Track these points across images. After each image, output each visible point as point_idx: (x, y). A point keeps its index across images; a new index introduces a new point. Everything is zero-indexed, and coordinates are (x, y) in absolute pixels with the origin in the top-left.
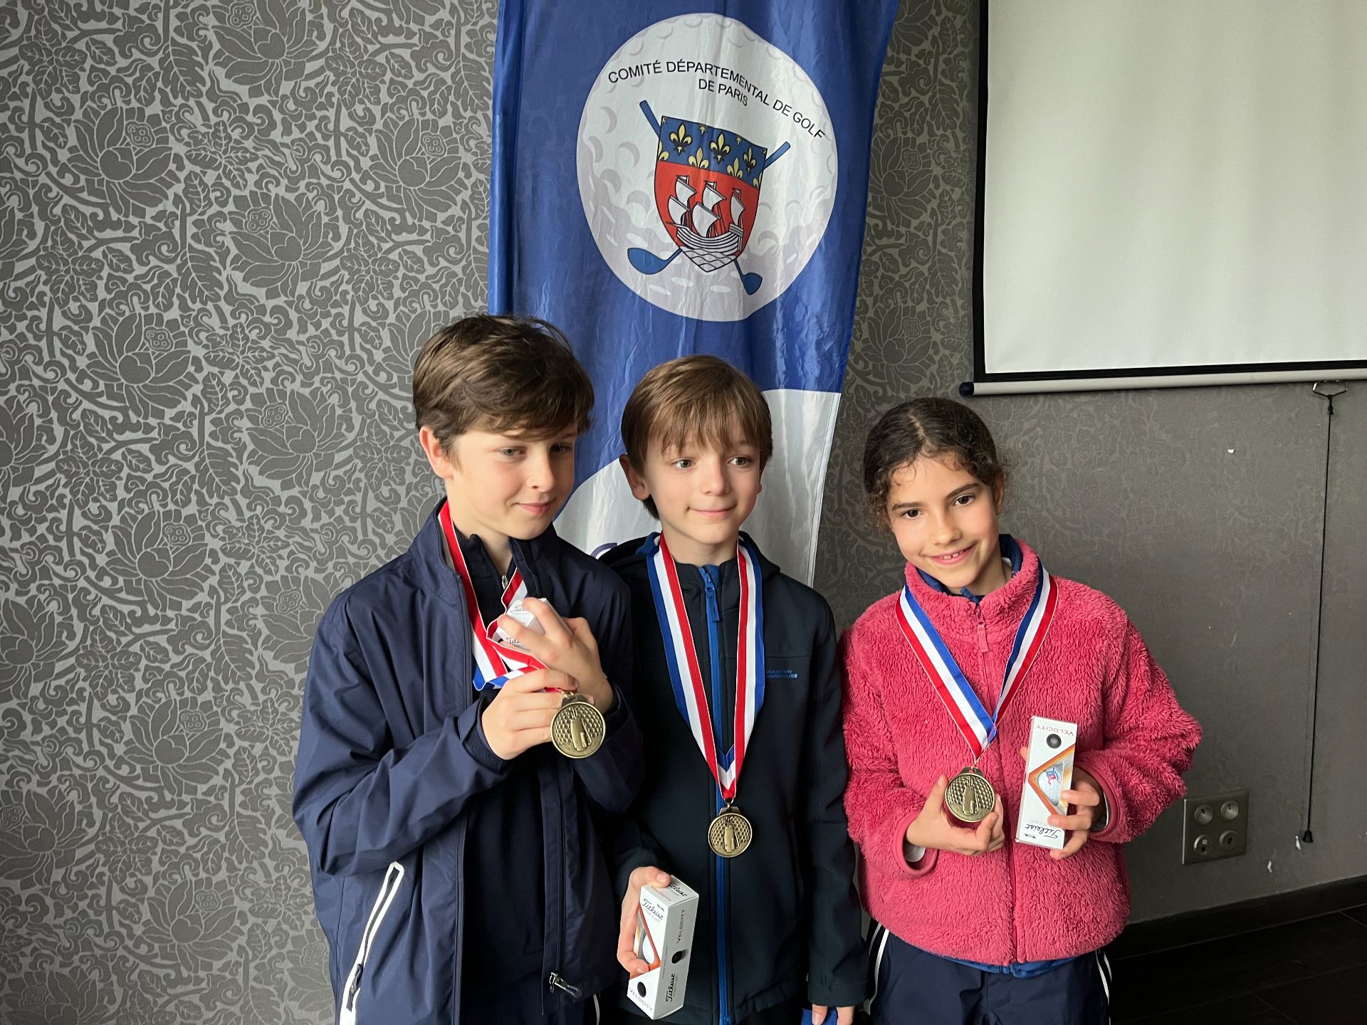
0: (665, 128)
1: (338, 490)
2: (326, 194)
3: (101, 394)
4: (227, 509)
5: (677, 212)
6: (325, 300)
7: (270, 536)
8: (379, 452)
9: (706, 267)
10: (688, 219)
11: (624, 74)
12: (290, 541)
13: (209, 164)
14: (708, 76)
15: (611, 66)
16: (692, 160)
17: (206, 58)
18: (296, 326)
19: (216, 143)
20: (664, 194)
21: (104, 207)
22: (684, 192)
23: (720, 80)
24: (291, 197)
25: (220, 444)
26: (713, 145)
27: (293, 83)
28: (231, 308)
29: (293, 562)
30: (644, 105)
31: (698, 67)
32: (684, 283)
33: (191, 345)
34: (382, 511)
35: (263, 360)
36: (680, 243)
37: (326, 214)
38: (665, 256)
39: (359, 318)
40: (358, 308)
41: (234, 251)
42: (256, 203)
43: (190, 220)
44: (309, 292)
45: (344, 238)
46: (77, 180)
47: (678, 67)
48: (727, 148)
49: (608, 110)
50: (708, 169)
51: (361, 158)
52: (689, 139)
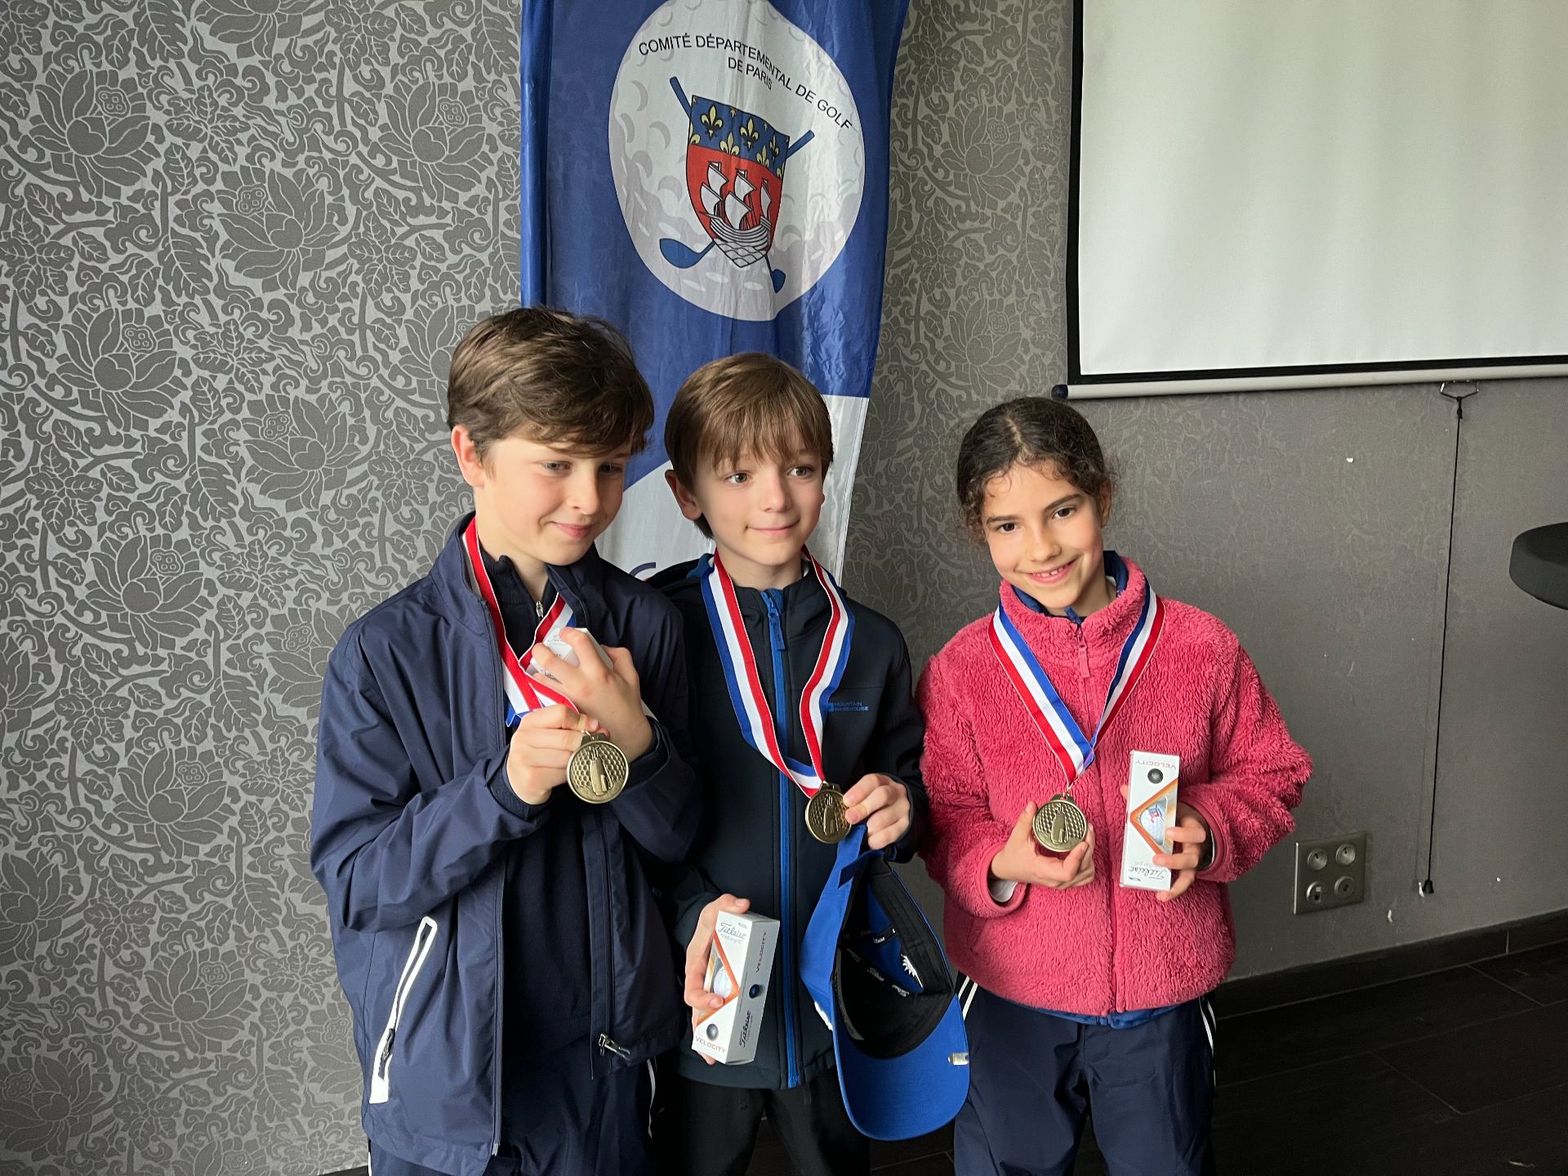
0: (697, 108)
1: (352, 510)
2: (328, 169)
3: (75, 402)
4: (224, 534)
5: (710, 202)
6: (331, 294)
7: (276, 564)
8: (398, 467)
9: (739, 262)
10: (720, 209)
11: (653, 46)
12: (298, 569)
13: (191, 135)
14: (736, 55)
15: (641, 36)
16: (723, 145)
17: (187, 13)
18: (298, 323)
19: (200, 111)
20: (696, 181)
21: (74, 187)
22: (716, 180)
23: (747, 60)
24: (289, 173)
25: (213, 459)
26: (743, 130)
27: (288, 40)
28: (222, 302)
29: (303, 591)
30: (674, 82)
31: (727, 44)
32: (718, 278)
33: (177, 346)
34: (402, 534)
35: (261, 362)
36: (713, 235)
37: (330, 193)
38: (699, 249)
39: (372, 314)
40: (370, 302)
41: (224, 236)
42: (248, 181)
43: (172, 200)
44: (312, 284)
45: (351, 220)
46: (41, 156)
47: (708, 41)
48: (756, 135)
49: (638, 84)
50: (739, 156)
51: (368, 127)
52: (720, 123)
